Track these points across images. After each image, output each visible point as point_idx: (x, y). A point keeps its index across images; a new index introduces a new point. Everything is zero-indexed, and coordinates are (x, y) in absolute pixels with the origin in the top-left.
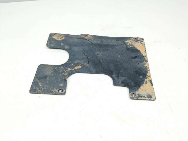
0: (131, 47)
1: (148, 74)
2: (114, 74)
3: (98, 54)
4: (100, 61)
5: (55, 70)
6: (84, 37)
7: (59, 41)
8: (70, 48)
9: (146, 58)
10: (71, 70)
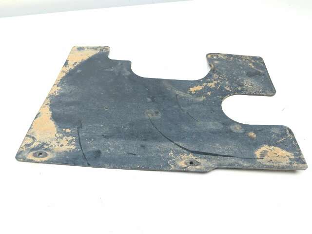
0: (68, 130)
1: (64, 74)
2: (127, 76)
3: (157, 113)
4: (152, 98)
5: (240, 85)
6: (199, 160)
7: (266, 144)
8: (229, 128)
9: (48, 101)
10: (209, 84)
